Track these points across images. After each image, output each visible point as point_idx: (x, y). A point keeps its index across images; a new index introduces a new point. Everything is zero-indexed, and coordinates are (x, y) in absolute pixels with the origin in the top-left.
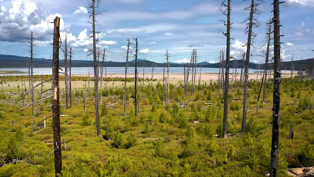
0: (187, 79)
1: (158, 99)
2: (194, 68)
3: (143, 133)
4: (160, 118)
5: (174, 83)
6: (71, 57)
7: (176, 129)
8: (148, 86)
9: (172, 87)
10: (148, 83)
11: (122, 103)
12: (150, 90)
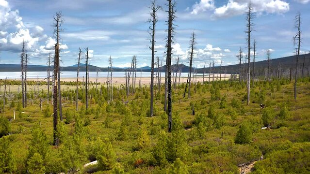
0: (129, 81)
1: (103, 99)
2: (135, 72)
3: (94, 118)
4: (106, 109)
5: (117, 86)
6: (26, 62)
7: (119, 115)
8: (93, 89)
9: (115, 89)
10: (92, 87)
11: (71, 103)
12: (95, 92)
